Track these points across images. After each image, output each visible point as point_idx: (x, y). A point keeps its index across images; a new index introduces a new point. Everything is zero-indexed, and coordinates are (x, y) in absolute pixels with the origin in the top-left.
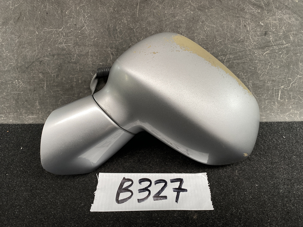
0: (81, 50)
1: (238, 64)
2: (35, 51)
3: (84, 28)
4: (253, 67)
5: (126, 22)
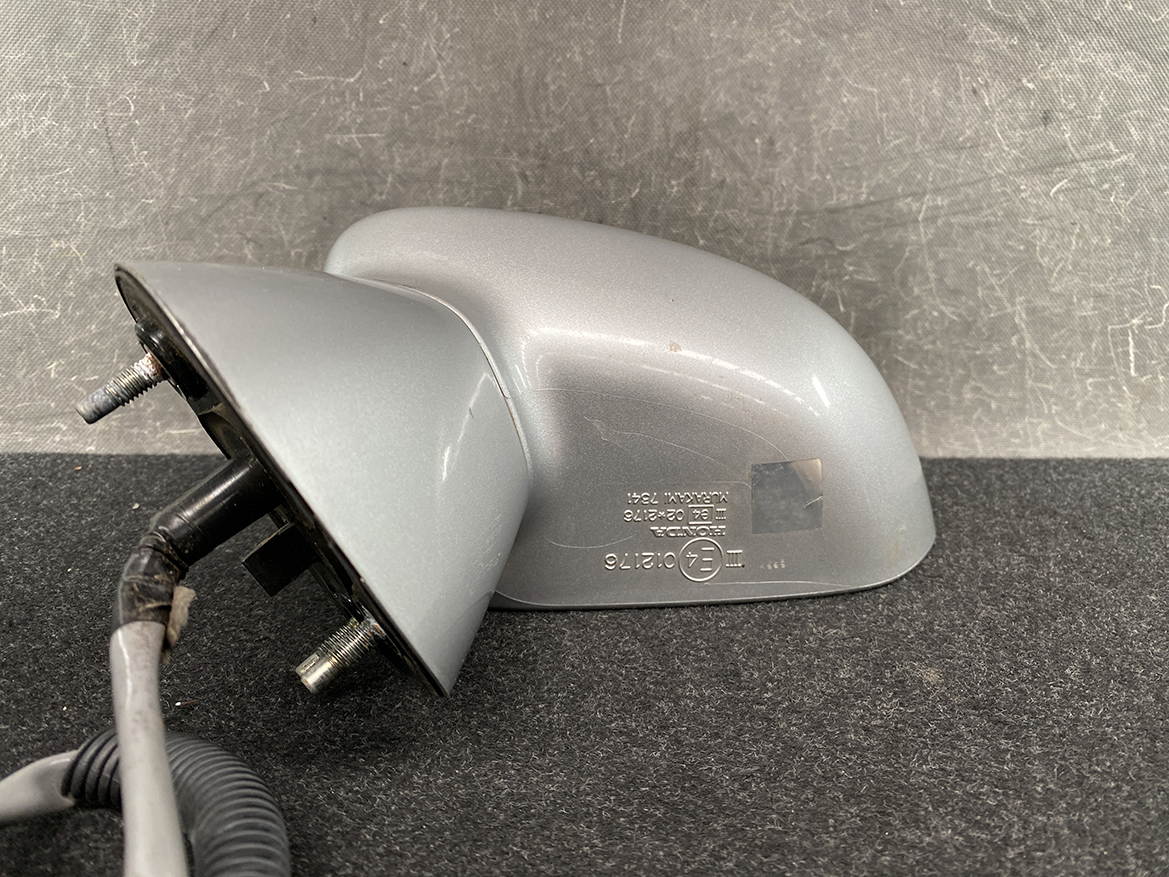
0: (415, 157)
1: (968, 229)
2: (247, 153)
3: (434, 75)
4: (1020, 241)
5: (578, 58)
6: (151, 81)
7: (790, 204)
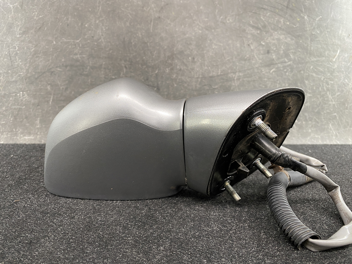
6: (22, 41)
7: (199, 75)
